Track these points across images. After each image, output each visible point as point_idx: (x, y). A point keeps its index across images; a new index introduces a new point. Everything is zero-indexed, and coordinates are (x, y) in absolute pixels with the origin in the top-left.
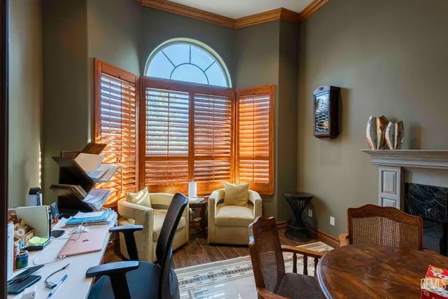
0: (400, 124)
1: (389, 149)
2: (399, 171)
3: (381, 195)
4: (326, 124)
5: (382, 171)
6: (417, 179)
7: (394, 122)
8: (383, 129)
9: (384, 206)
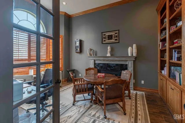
0: (94, 51)
1: (92, 56)
2: (93, 60)
3: (90, 66)
4: (78, 49)
6: (96, 62)
8: (91, 51)
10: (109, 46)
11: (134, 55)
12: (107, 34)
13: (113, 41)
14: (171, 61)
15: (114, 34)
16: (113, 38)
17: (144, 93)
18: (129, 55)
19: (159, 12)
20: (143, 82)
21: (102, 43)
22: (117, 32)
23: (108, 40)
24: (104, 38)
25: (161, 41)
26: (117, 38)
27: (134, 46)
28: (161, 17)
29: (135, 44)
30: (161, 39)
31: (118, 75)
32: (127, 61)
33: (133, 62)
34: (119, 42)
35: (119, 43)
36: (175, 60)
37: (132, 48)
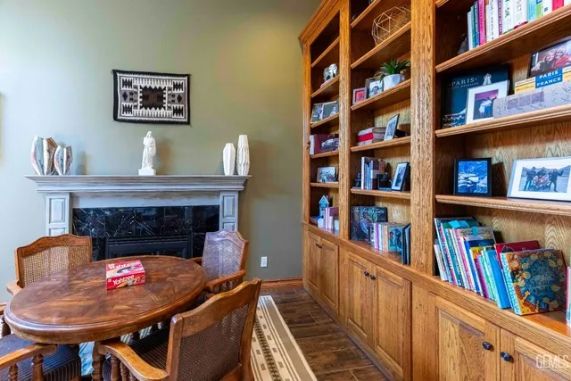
0: (69, 149)
1: (58, 174)
2: (68, 197)
3: (48, 226)
5: (50, 199)
6: (83, 204)
7: (63, 146)
8: (51, 152)
9: (52, 235)
10: (149, 133)
11: (243, 171)
12: (141, 83)
13: (164, 113)
14: (354, 190)
15: (170, 89)
16: (165, 101)
17: (270, 298)
18: (228, 172)
19: (305, 46)
20: (264, 261)
21: (115, 118)
22: (183, 81)
23: (145, 106)
24: (125, 96)
25: (314, 131)
26: (182, 106)
27: (243, 141)
28: (312, 62)
29: (246, 136)
30: (313, 126)
31: (184, 250)
32: (216, 193)
33: (237, 196)
34: (188, 123)
35: (187, 127)
36: (365, 188)
37: (236, 148)
